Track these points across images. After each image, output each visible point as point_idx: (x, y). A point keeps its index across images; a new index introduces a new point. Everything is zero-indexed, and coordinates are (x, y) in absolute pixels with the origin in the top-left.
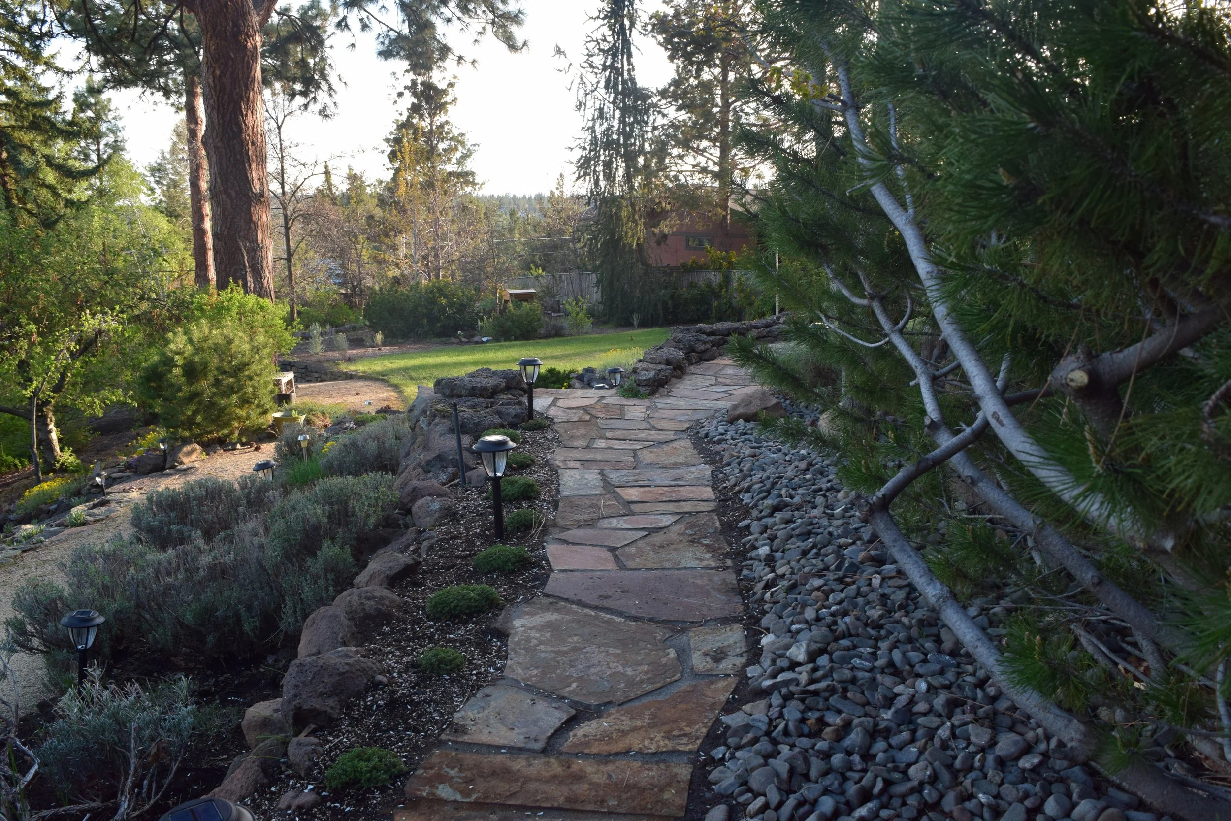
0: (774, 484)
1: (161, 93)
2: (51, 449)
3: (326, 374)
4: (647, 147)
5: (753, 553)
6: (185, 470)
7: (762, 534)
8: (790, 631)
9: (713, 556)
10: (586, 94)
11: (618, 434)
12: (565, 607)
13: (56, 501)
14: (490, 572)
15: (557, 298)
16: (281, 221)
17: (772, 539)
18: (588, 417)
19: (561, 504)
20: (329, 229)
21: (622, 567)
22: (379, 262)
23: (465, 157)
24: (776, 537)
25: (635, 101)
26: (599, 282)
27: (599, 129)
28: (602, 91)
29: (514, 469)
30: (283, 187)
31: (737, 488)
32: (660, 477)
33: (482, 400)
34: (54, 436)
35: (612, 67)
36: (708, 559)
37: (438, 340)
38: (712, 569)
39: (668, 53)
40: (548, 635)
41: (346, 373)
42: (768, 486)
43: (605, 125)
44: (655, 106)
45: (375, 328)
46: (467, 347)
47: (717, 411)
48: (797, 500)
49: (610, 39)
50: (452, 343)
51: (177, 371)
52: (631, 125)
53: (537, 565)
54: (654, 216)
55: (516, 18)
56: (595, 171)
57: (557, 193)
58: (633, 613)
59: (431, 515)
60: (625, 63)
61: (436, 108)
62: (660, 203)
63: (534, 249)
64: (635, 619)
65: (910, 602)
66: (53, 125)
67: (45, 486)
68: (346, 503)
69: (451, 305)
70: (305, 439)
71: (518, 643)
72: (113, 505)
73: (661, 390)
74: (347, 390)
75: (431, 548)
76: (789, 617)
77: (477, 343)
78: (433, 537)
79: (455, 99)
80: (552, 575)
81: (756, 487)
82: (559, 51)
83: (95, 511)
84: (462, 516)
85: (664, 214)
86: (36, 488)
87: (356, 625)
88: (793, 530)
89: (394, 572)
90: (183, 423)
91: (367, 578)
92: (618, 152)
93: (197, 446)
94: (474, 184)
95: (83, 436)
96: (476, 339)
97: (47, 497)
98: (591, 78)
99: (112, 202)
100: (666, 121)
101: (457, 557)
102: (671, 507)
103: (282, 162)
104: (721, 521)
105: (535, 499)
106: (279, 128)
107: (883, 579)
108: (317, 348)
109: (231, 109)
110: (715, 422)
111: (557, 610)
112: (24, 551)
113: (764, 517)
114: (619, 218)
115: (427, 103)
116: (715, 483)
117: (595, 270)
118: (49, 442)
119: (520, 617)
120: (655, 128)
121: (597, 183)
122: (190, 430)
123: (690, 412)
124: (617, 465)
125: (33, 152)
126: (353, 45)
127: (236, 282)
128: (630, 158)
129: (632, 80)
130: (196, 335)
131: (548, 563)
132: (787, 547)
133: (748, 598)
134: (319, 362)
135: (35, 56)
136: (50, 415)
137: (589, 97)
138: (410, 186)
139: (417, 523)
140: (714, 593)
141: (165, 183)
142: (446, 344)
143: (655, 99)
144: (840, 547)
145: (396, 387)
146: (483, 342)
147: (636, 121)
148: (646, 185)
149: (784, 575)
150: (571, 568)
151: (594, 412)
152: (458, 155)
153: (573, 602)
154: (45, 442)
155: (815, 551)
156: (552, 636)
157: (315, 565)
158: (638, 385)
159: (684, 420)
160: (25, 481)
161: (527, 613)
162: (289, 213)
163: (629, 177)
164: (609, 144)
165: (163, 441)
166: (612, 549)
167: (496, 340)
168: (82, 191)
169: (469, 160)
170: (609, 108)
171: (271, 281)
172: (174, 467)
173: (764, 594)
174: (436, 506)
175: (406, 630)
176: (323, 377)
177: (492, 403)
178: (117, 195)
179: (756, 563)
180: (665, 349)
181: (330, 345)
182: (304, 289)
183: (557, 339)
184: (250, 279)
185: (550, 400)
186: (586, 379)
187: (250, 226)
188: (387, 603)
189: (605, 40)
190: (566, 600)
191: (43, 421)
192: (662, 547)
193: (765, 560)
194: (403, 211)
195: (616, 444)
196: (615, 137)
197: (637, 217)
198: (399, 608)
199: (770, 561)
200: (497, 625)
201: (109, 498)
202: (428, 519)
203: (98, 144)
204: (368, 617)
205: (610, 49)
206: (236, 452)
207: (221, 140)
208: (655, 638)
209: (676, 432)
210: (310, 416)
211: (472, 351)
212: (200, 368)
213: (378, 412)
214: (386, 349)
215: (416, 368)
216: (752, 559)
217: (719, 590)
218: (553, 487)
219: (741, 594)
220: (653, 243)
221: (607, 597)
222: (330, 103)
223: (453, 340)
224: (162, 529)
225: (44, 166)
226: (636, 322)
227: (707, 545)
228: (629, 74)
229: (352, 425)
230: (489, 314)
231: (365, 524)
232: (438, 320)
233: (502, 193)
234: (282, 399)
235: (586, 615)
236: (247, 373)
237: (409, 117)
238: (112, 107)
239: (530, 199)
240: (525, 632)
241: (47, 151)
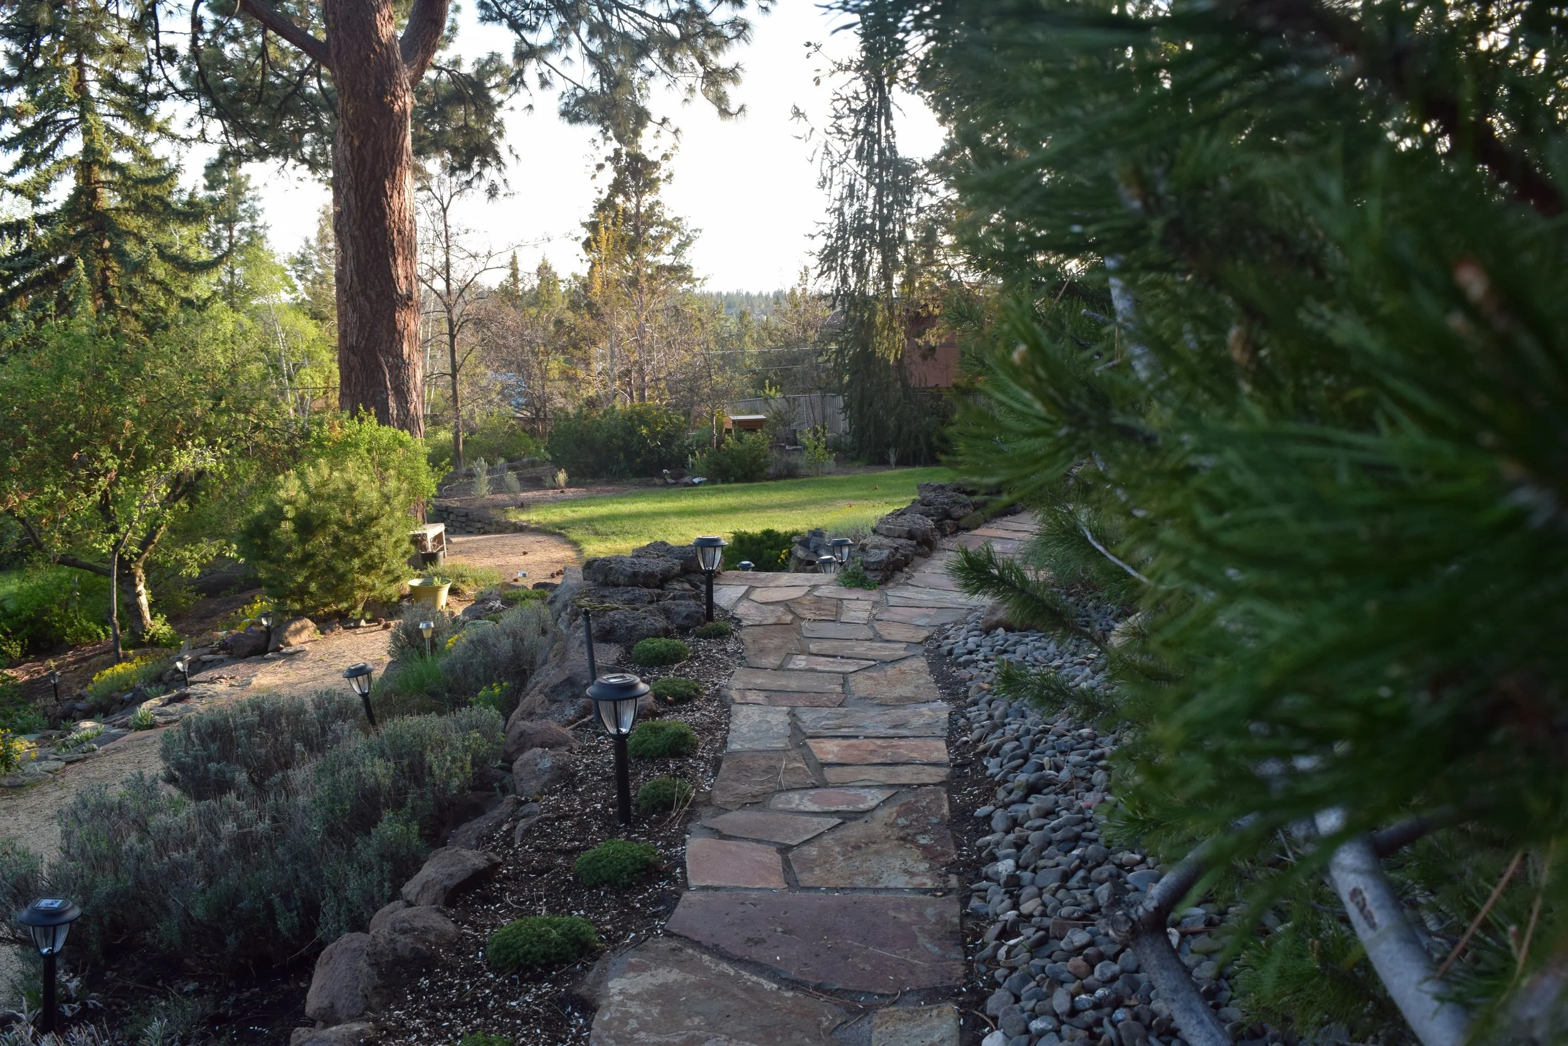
0: (1034, 744)
1: (306, 166)
2: (139, 616)
3: (490, 524)
4: (910, 235)
5: (989, 869)
6: (292, 654)
7: (1007, 832)
8: (1027, 1031)
9: (931, 868)
10: (833, 167)
11: (826, 646)
12: (692, 958)
13: (132, 689)
14: (596, 886)
15: (794, 426)
16: (445, 327)
17: (1019, 845)
18: (789, 618)
19: (724, 766)
20: (504, 338)
21: (792, 883)
22: (571, 379)
23: (683, 245)
24: (1027, 842)
25: (895, 176)
26: (847, 407)
27: (849, 212)
28: (852, 162)
29: (671, 704)
30: (448, 285)
31: (982, 746)
32: (875, 721)
33: (645, 591)
34: (144, 600)
35: (866, 132)
36: (923, 874)
37: (636, 480)
38: (926, 891)
39: (938, 115)
40: (655, 1011)
41: (515, 524)
42: (1026, 747)
43: (856, 206)
44: (921, 181)
45: (558, 464)
46: (673, 490)
47: (972, 610)
48: (1065, 775)
49: (864, 96)
50: (655, 485)
51: (287, 526)
52: (890, 206)
53: (668, 876)
54: (918, 322)
55: (732, 74)
56: (842, 265)
57: (799, 292)
58: (793, 974)
59: (537, 777)
60: (883, 127)
61: (645, 185)
62: (926, 305)
63: (767, 363)
64: (795, 985)
65: (1224, 984)
66: (167, 205)
67: (119, 668)
68: (421, 754)
69: (654, 435)
70: (428, 627)
71: (607, 1026)
72: (193, 700)
73: (898, 575)
74: (513, 547)
75: (528, 832)
76: (1029, 999)
77: (687, 485)
78: (534, 814)
79: (670, 176)
80: (686, 895)
81: (1008, 747)
82: (797, 113)
83: (169, 709)
84: (582, 780)
85: (930, 320)
86: (108, 672)
87: (380, 975)
88: (1054, 830)
89: (456, 881)
90: (292, 592)
91: (418, 888)
92: (873, 242)
93: (309, 623)
94: (690, 280)
95: (184, 598)
96: (686, 479)
97: (122, 683)
98: (838, 147)
99: (246, 299)
100: (934, 201)
101: (561, 852)
102: (880, 775)
103: (447, 253)
104: (951, 801)
105: (689, 755)
106: (445, 210)
107: (1183, 935)
108: (483, 489)
109: (372, 188)
110: (963, 632)
111: (680, 964)
112: (69, 763)
113: (1013, 803)
114: (871, 323)
115: (633, 178)
116: (953, 731)
117: (839, 391)
118: (138, 607)
119: (621, 975)
120: (920, 210)
121: (844, 280)
122: (302, 601)
123: (932, 612)
124: (816, 699)
125: (142, 241)
126: (530, 107)
127: (367, 409)
128: (888, 247)
129: (892, 148)
130: (312, 478)
131: (684, 872)
132: (1041, 863)
133: (974, 951)
134: (484, 507)
135: (144, 122)
136: (140, 572)
137: (836, 170)
138: (607, 283)
139: (519, 789)
140: (923, 940)
141: (310, 277)
142: (648, 485)
143: (920, 174)
144: (1121, 866)
145: (575, 544)
146: (694, 484)
147: (896, 201)
148: (908, 281)
149: (1031, 915)
150: (716, 883)
151: (799, 611)
152: (675, 241)
153: (707, 949)
154: (132, 609)
155: (1081, 873)
156: (662, 1013)
157: (368, 849)
158: (866, 569)
159: (924, 622)
160: (105, 657)
161: (633, 968)
162: (455, 318)
163: (886, 275)
164: (860, 230)
165: (266, 616)
166: (784, 850)
167: (712, 481)
168: (202, 286)
169: (688, 249)
170: (861, 184)
171: (420, 407)
172: (278, 650)
173: (997, 948)
174: (547, 763)
175: (451, 986)
176: (487, 528)
177: (659, 596)
178: (253, 293)
179: (993, 887)
180: (908, 516)
181: (499, 486)
182: (472, 412)
183: (789, 481)
184: (392, 404)
185: (744, 589)
186: (811, 545)
187: (394, 335)
188: (432, 938)
189: (857, 98)
190: (696, 944)
191: (128, 581)
192: (857, 847)
193: (1006, 884)
194: (597, 315)
195: (822, 664)
196: (869, 221)
197: (895, 324)
198: (450, 946)
199: (1013, 886)
200: (583, 990)
201: (189, 690)
202: (533, 783)
203: (231, 229)
204: (399, 961)
205: (864, 109)
206: (358, 631)
207: (359, 228)
208: (820, 1023)
209: (909, 644)
210: (459, 585)
211: (678, 496)
212: (317, 522)
213: (537, 586)
214: (570, 492)
215: (603, 519)
216: (987, 878)
217: (931, 935)
218: (719, 734)
219: (963, 944)
220: (916, 357)
221: (759, 942)
222: (499, 181)
223: (657, 481)
224: (197, 767)
225: (156, 259)
226: (893, 459)
227: (925, 847)
228: (888, 141)
229: (498, 604)
230: (701, 445)
231: (447, 784)
232: (639, 455)
233: (733, 290)
234: (424, 559)
235: (723, 975)
236: (374, 530)
237: (609, 196)
238: (251, 185)
239: (767, 297)
240: (622, 1004)
241: (163, 239)
